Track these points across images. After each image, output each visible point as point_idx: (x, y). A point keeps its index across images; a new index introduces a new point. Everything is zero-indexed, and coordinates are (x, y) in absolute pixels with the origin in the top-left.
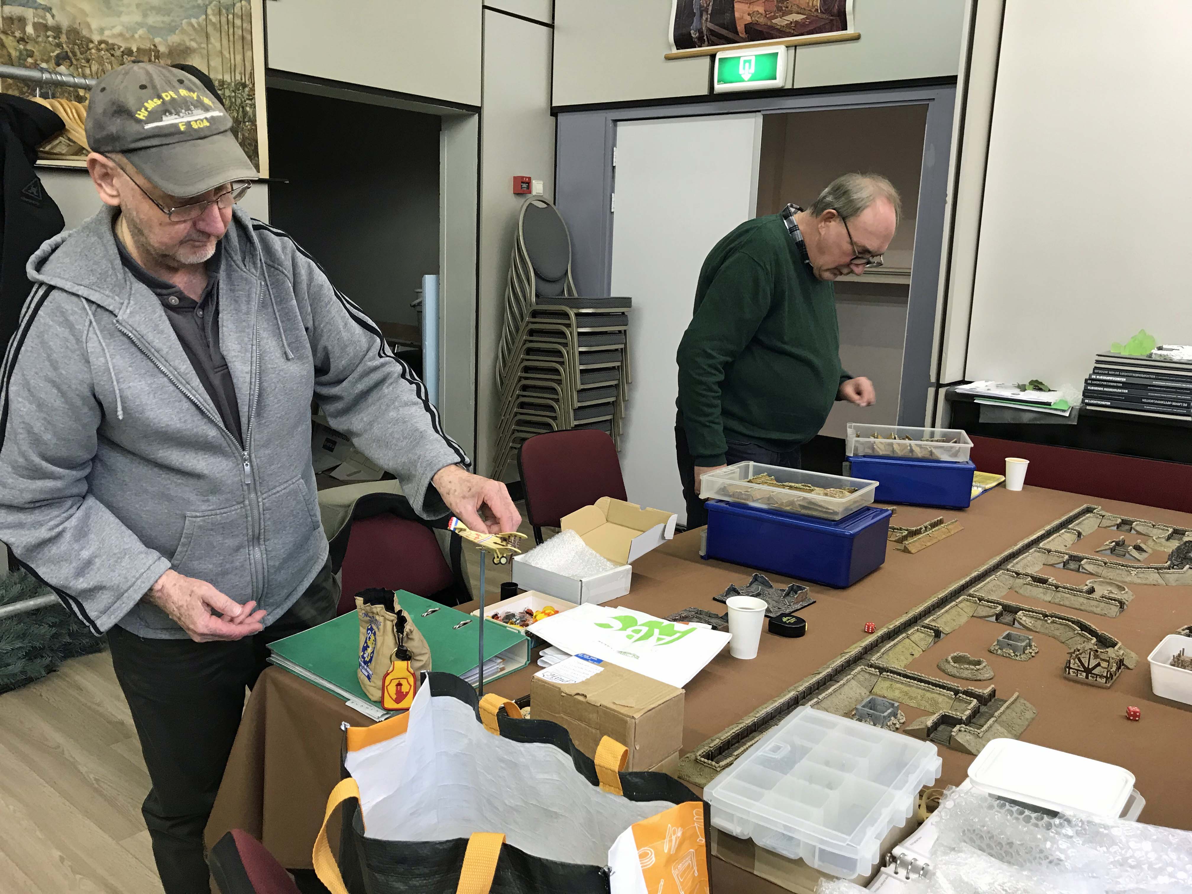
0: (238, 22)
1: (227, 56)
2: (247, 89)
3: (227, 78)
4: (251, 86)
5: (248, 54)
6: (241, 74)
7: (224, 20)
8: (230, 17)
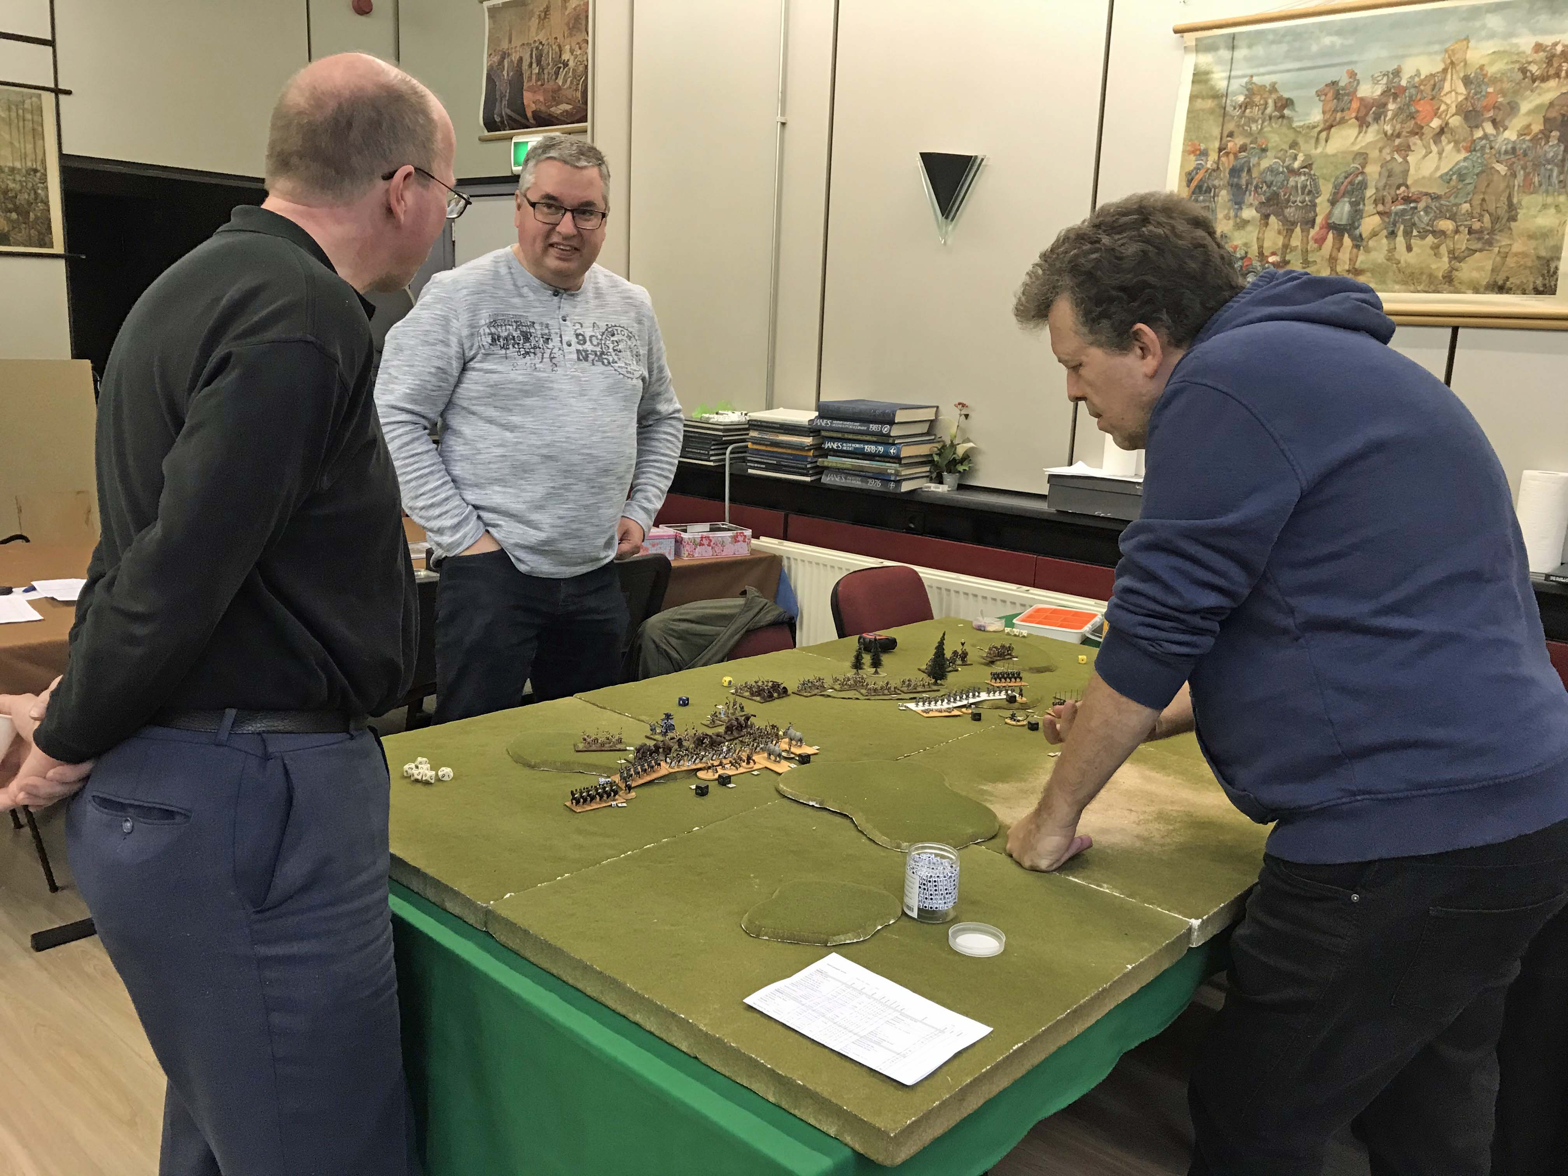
0: (28, 116)
1: (17, 144)
2: (38, 174)
3: (18, 165)
4: (42, 171)
5: (40, 143)
6: (32, 161)
7: (14, 115)
8: (21, 112)
